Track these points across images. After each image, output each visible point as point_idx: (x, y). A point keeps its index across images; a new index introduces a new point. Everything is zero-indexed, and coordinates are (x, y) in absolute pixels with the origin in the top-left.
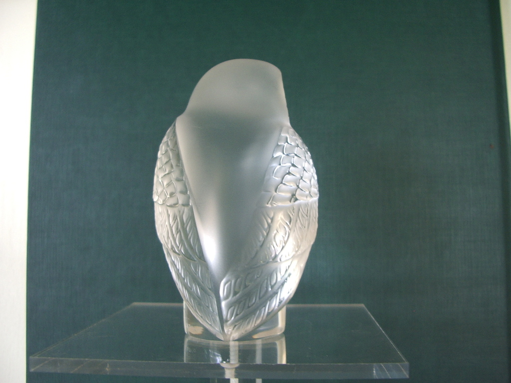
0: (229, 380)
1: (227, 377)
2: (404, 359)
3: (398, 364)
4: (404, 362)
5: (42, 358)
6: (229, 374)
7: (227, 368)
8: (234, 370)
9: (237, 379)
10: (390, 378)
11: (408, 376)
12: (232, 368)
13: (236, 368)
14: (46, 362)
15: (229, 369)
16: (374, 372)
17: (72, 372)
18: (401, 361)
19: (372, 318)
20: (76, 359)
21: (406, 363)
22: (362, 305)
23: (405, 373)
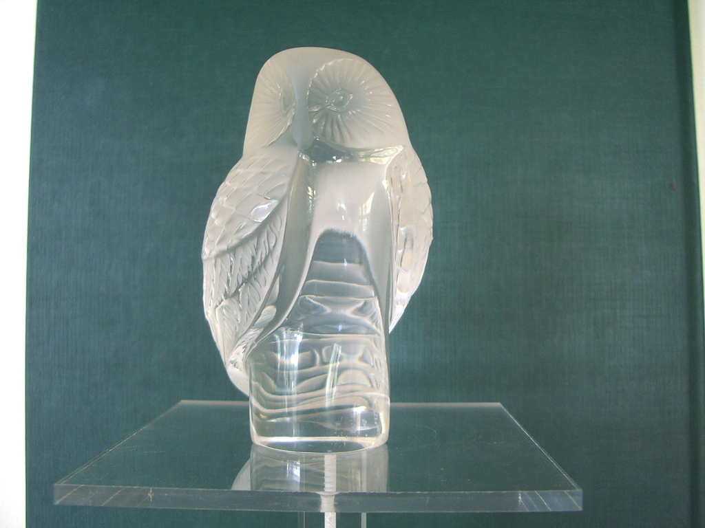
1: (320, 510)
2: (573, 484)
3: (566, 491)
4: (575, 489)
6: (327, 506)
7: (323, 496)
8: (334, 497)
10: (550, 509)
11: (580, 509)
12: (331, 496)
13: (336, 496)
14: (75, 490)
15: (327, 496)
16: (520, 498)
21: (578, 490)
22: (498, 405)
23: (576, 504)
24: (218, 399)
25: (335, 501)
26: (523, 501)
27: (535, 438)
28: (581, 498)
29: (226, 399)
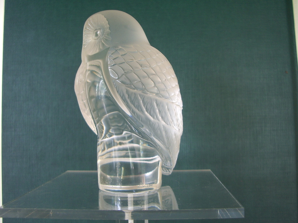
0: (127, 221)
1: (126, 219)
2: (240, 205)
3: (237, 209)
5: (6, 208)
6: (128, 217)
7: (126, 212)
8: (131, 213)
9: (133, 220)
10: (231, 217)
11: (243, 217)
12: (130, 212)
13: (132, 212)
14: (9, 211)
15: (127, 212)
16: (219, 212)
17: (25, 217)
18: (238, 206)
19: (216, 179)
20: (28, 209)
21: (242, 208)
22: (210, 170)
23: (241, 214)
24: (86, 170)
25: (132, 214)
26: (220, 213)
27: (224, 185)
28: (243, 212)
29: (90, 170)
